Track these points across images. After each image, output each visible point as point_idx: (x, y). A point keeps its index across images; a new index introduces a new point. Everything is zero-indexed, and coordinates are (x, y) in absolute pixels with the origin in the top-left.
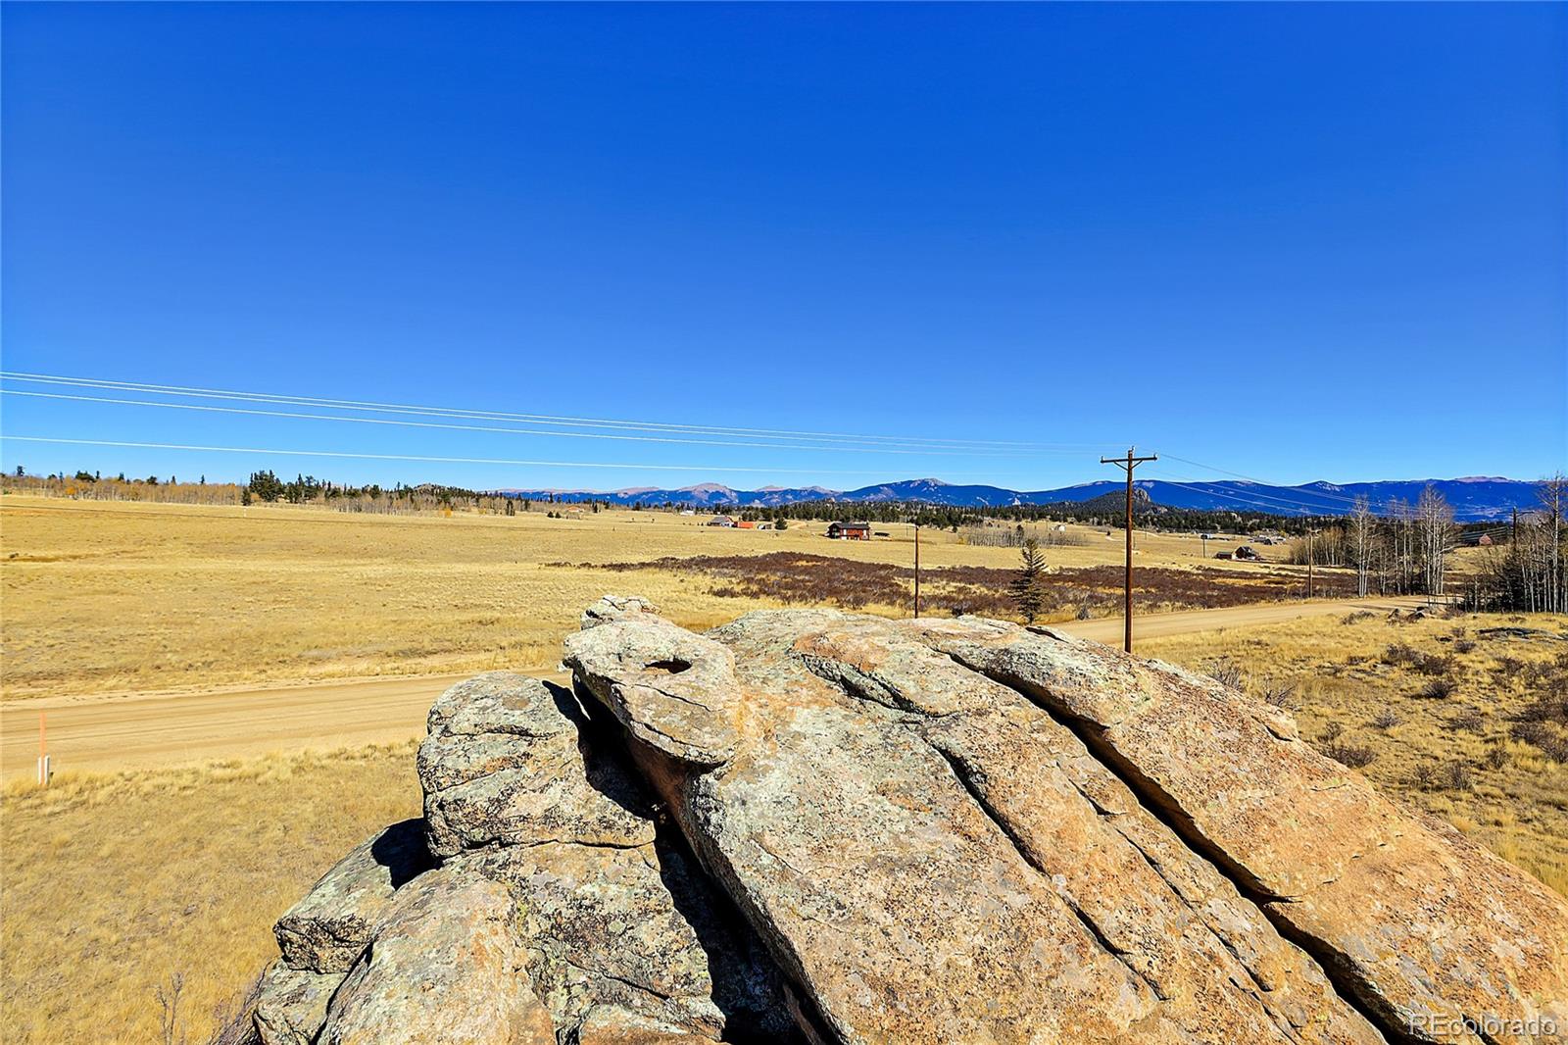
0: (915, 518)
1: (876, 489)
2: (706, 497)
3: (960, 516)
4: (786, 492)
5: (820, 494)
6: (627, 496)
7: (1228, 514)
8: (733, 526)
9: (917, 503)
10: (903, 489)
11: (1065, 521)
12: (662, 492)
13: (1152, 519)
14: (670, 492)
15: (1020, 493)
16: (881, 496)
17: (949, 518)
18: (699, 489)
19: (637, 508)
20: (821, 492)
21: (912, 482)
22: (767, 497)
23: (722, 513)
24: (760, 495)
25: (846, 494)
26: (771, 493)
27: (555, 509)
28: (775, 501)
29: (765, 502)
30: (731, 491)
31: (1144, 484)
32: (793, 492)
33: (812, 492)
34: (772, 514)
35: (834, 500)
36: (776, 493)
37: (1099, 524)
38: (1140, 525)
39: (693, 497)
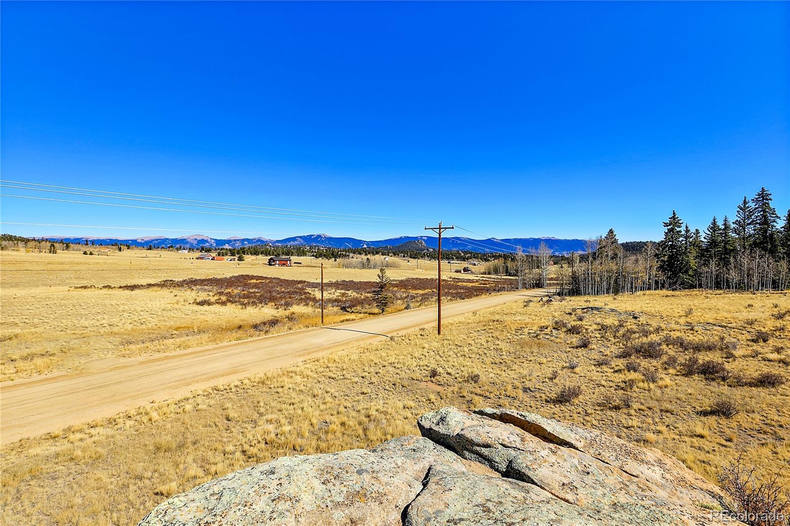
0: (315, 254)
1: (294, 239)
2: (195, 242)
3: (338, 253)
4: (244, 240)
5: (263, 241)
6: (143, 242)
7: (458, 251)
8: (212, 259)
9: (315, 246)
10: (308, 239)
11: (388, 255)
12: (167, 239)
13: (427, 254)
14: (172, 239)
15: (367, 242)
16: (296, 243)
17: (332, 254)
18: (192, 238)
19: (150, 249)
20: (264, 240)
21: (313, 235)
22: (233, 242)
23: (206, 252)
24: (228, 242)
25: (278, 241)
26: (235, 240)
27: (89, 249)
28: (237, 245)
29: (232, 245)
30: (211, 239)
31: (423, 238)
32: (248, 240)
33: (259, 240)
34: (236, 252)
35: (271, 244)
36: (238, 240)
37: (404, 256)
38: (422, 257)
39: (187, 242)
